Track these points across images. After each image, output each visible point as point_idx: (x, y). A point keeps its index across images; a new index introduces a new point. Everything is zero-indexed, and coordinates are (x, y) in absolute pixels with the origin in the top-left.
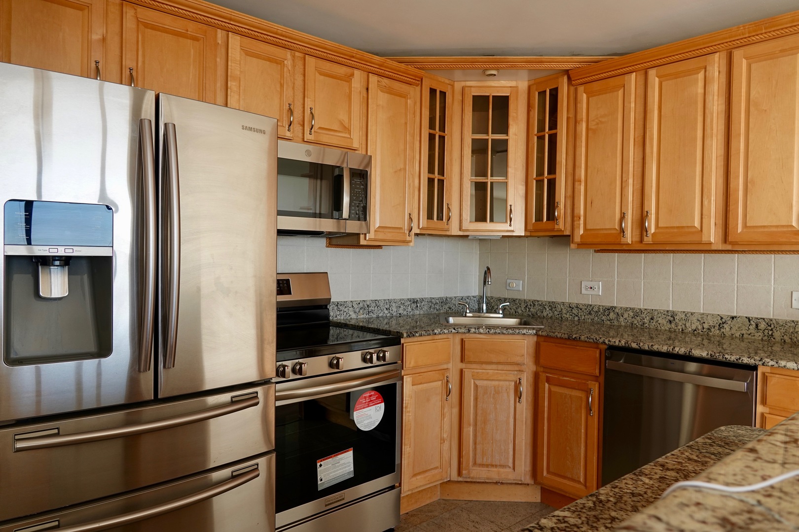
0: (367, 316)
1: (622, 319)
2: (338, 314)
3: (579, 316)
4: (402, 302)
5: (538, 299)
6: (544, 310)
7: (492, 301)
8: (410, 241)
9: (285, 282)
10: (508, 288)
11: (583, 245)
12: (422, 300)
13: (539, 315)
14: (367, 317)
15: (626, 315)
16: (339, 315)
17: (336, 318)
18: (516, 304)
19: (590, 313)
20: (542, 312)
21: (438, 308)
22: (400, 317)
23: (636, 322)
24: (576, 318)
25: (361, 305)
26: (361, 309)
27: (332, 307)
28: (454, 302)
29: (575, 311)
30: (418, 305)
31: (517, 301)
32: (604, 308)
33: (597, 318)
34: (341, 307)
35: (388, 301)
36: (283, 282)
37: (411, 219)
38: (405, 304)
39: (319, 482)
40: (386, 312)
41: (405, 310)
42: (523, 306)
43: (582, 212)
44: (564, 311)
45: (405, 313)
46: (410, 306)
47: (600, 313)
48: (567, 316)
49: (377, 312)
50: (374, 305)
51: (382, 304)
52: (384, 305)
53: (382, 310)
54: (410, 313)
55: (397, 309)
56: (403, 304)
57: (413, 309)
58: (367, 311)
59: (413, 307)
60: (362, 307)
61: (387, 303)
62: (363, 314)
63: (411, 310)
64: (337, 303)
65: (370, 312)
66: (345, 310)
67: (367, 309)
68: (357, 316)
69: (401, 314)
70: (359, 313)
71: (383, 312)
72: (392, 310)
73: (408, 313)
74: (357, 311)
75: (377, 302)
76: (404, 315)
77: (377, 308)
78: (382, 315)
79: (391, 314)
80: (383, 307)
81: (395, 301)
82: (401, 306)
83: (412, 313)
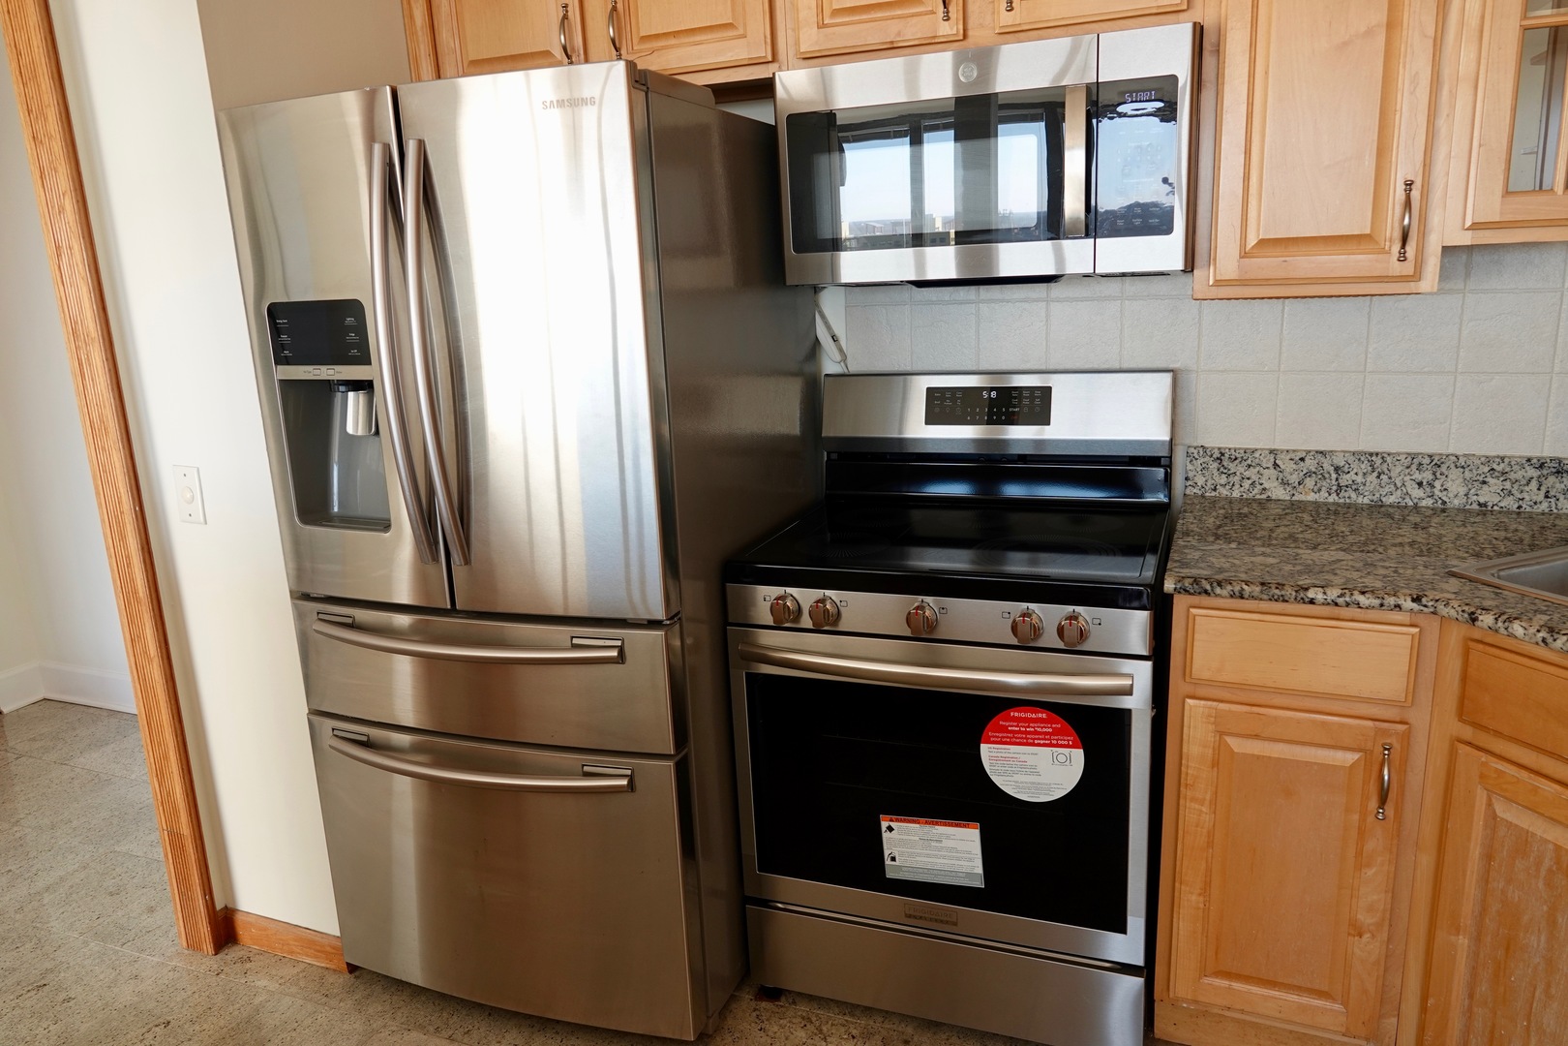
0: (1333, 498)
2: (1223, 481)
4: (1496, 467)
8: (1413, 278)
9: (1038, 393)
14: (1331, 499)
16: (1224, 486)
17: (1213, 494)
22: (1482, 514)
25: (1310, 464)
26: (1309, 474)
27: (1199, 462)
34: (1232, 467)
35: (1427, 460)
37: (1408, 202)
39: (888, 862)
40: (1417, 493)
41: (1510, 493)
45: (1509, 503)
46: (1534, 484)
49: (1375, 488)
50: (1363, 466)
51: (1399, 469)
52: (1408, 471)
53: (1399, 485)
54: (1535, 507)
55: (1470, 486)
56: (1503, 474)
57: (1552, 493)
58: (1334, 482)
59: (1553, 487)
60: (1314, 470)
61: (1420, 464)
62: (1315, 490)
63: (1541, 496)
64: (1223, 454)
65: (1347, 486)
66: (1247, 474)
67: (1334, 476)
68: (1293, 495)
69: (1490, 504)
70: (1301, 486)
71: (1405, 491)
72: (1445, 489)
73: (1524, 506)
74: (1294, 479)
75: (1378, 461)
76: (1505, 509)
77: (1378, 477)
78: (1397, 501)
79: (1440, 501)
80: (1402, 476)
81: (1462, 461)
82: (1491, 480)
83: (1544, 508)
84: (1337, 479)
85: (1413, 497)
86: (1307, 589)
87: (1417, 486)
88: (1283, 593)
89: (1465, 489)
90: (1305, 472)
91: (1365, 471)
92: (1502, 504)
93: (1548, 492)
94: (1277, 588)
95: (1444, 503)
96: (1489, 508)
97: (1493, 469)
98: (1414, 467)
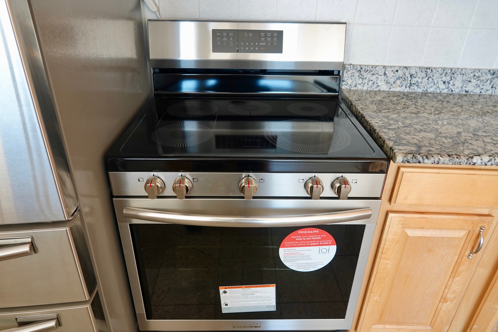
0: (407, 90)
2: (360, 82)
4: (476, 74)
9: (275, 35)
14: (406, 90)
16: (360, 84)
17: (355, 88)
22: (466, 95)
25: (400, 73)
26: (398, 78)
27: (350, 72)
34: (365, 75)
35: (450, 71)
36: (266, 34)
38: (481, 78)
40: (442, 86)
41: (479, 86)
45: (477, 91)
46: (489, 81)
49: (425, 85)
50: (423, 74)
51: (438, 75)
52: (441, 76)
53: (436, 83)
54: (487, 92)
55: (464, 83)
56: (478, 77)
57: (494, 86)
58: (409, 82)
59: (495, 83)
60: (401, 76)
61: (447, 73)
62: (400, 86)
63: (490, 88)
64: (362, 68)
65: (414, 84)
66: (371, 78)
67: (409, 79)
68: (390, 88)
69: (470, 91)
70: (394, 84)
71: (437, 86)
72: (454, 85)
73: (483, 92)
74: (392, 81)
75: (429, 71)
76: (475, 93)
77: (428, 79)
78: (433, 90)
79: (451, 90)
80: (438, 79)
81: (463, 72)
82: (473, 80)
83: (490, 92)
84: (410, 80)
85: (440, 88)
86: (472, 158)
87: (443, 83)
88: (461, 160)
89: (462, 85)
90: (397, 77)
91: (423, 76)
92: (474, 91)
93: (493, 85)
94: (457, 158)
95: (452, 91)
96: (469, 93)
97: (475, 75)
98: (444, 74)
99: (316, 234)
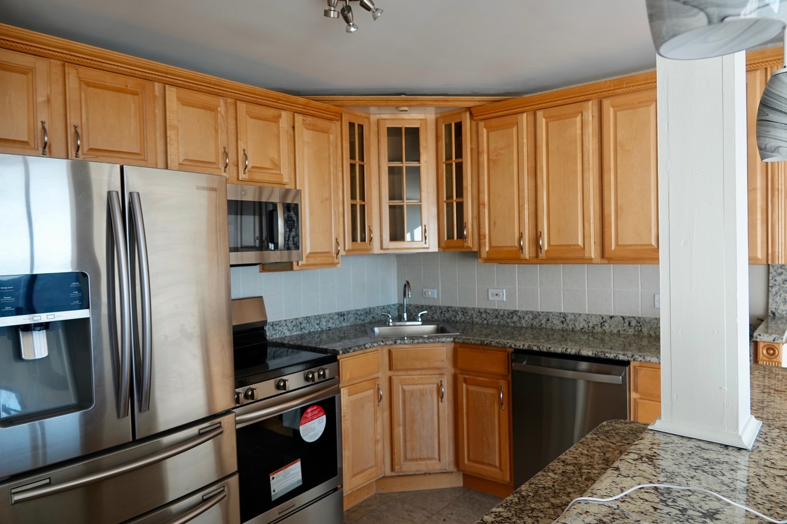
0: (300, 333)
1: (523, 321)
3: (488, 319)
4: (330, 317)
5: (452, 306)
6: (457, 315)
7: (410, 308)
8: (338, 263)
10: (424, 296)
11: (489, 260)
12: (349, 312)
13: (453, 319)
15: (526, 318)
16: (274, 334)
17: (272, 338)
18: (432, 311)
19: (496, 317)
20: (456, 317)
21: (363, 318)
22: (329, 330)
23: (535, 323)
24: (485, 322)
25: (294, 323)
26: (294, 326)
27: (268, 327)
28: (377, 312)
29: (484, 315)
30: (345, 318)
31: (433, 308)
32: (508, 312)
33: (502, 321)
34: (276, 327)
35: (318, 317)
37: (337, 243)
38: (334, 318)
39: (273, 493)
40: (317, 327)
41: (334, 323)
42: (439, 312)
43: (487, 232)
44: (475, 316)
45: (334, 326)
46: (337, 319)
47: (505, 317)
48: (478, 320)
49: (309, 327)
50: (305, 321)
51: (313, 320)
52: (315, 321)
53: (313, 325)
54: (338, 326)
55: (327, 323)
56: (332, 318)
58: (300, 328)
59: (341, 320)
62: (296, 331)
63: (339, 323)
64: (273, 324)
65: (303, 328)
66: (280, 329)
67: (300, 326)
68: (291, 334)
69: (331, 327)
70: (293, 331)
71: (314, 327)
72: (322, 325)
73: (336, 326)
74: (291, 328)
75: (308, 319)
76: (333, 328)
77: (309, 324)
78: (313, 330)
79: (322, 328)
80: (314, 323)
81: (325, 316)
82: (330, 320)
83: (340, 326)
85: (316, 329)
87: (317, 325)
88: (362, 348)
91: (306, 323)
98: (316, 319)
99: (315, 410)
